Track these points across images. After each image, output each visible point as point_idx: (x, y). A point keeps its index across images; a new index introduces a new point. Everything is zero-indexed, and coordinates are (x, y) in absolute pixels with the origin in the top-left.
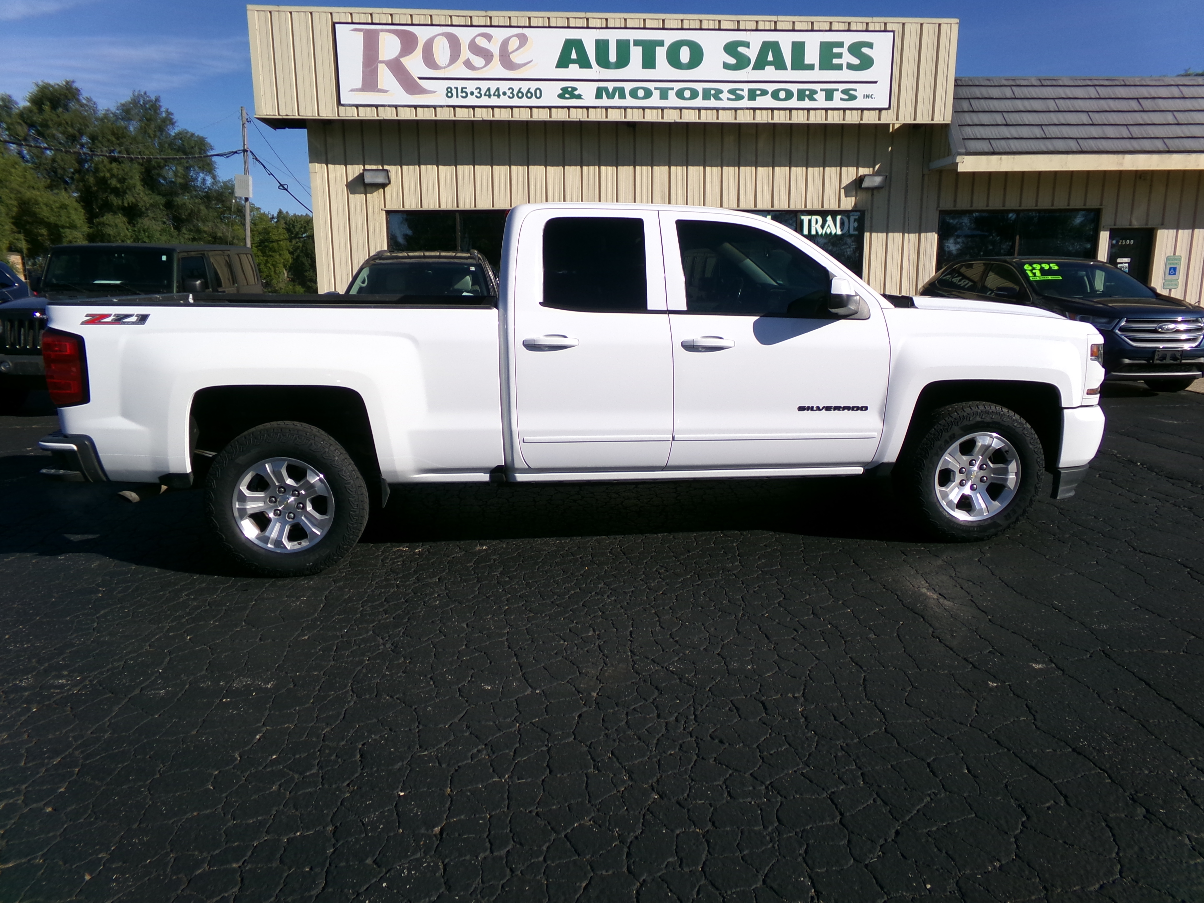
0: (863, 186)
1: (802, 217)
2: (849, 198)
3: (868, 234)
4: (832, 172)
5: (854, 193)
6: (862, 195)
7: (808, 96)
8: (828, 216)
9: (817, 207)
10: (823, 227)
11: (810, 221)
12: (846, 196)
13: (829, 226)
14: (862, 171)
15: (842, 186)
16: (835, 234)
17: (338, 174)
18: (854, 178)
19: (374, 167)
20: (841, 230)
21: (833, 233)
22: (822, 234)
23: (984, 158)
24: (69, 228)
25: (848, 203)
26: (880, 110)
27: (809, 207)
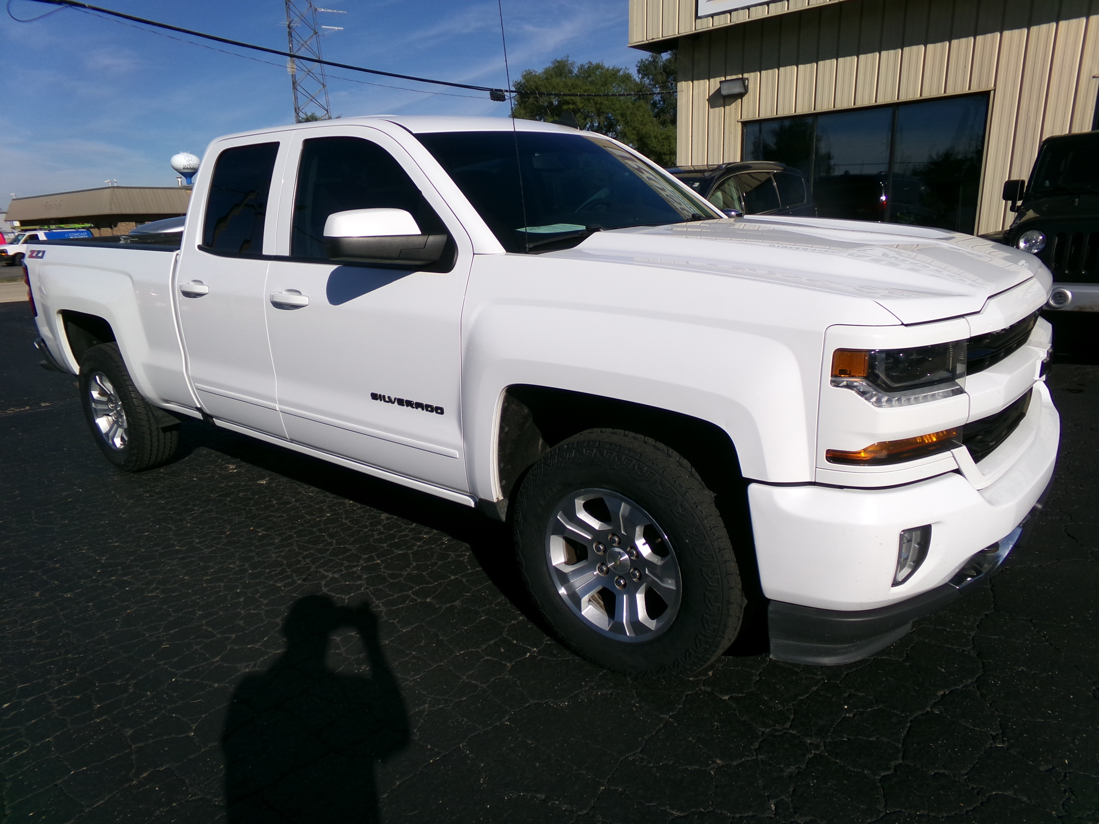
17: (701, 89)
19: (734, 77)
24: (669, 154)
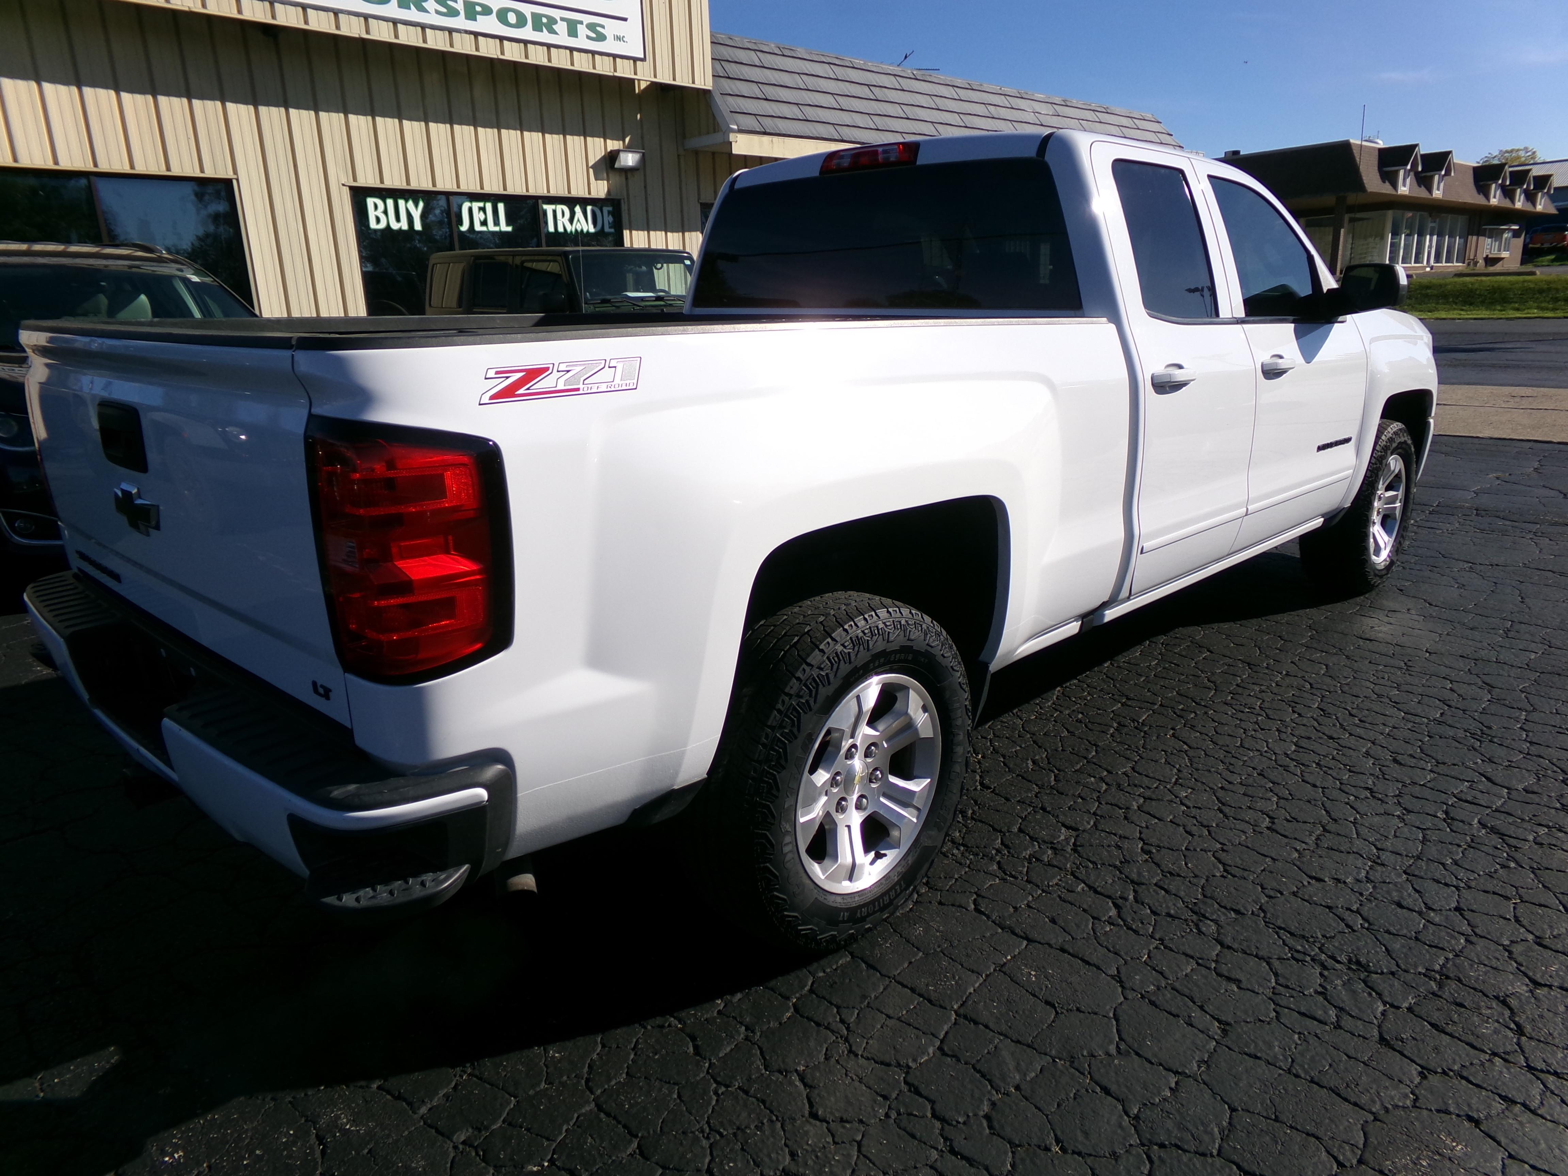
0: (616, 166)
1: (545, 207)
2: (599, 182)
3: (628, 232)
4: (575, 142)
5: (605, 175)
6: (616, 179)
7: (546, 25)
8: (575, 206)
9: (562, 192)
10: (571, 220)
11: (554, 212)
12: (596, 179)
13: (578, 220)
14: (613, 145)
15: (590, 165)
16: (588, 231)
18: (603, 154)
20: (595, 227)
21: (585, 230)
22: (571, 232)
23: (755, 138)
25: (600, 189)
26: (635, 60)
27: (553, 192)
